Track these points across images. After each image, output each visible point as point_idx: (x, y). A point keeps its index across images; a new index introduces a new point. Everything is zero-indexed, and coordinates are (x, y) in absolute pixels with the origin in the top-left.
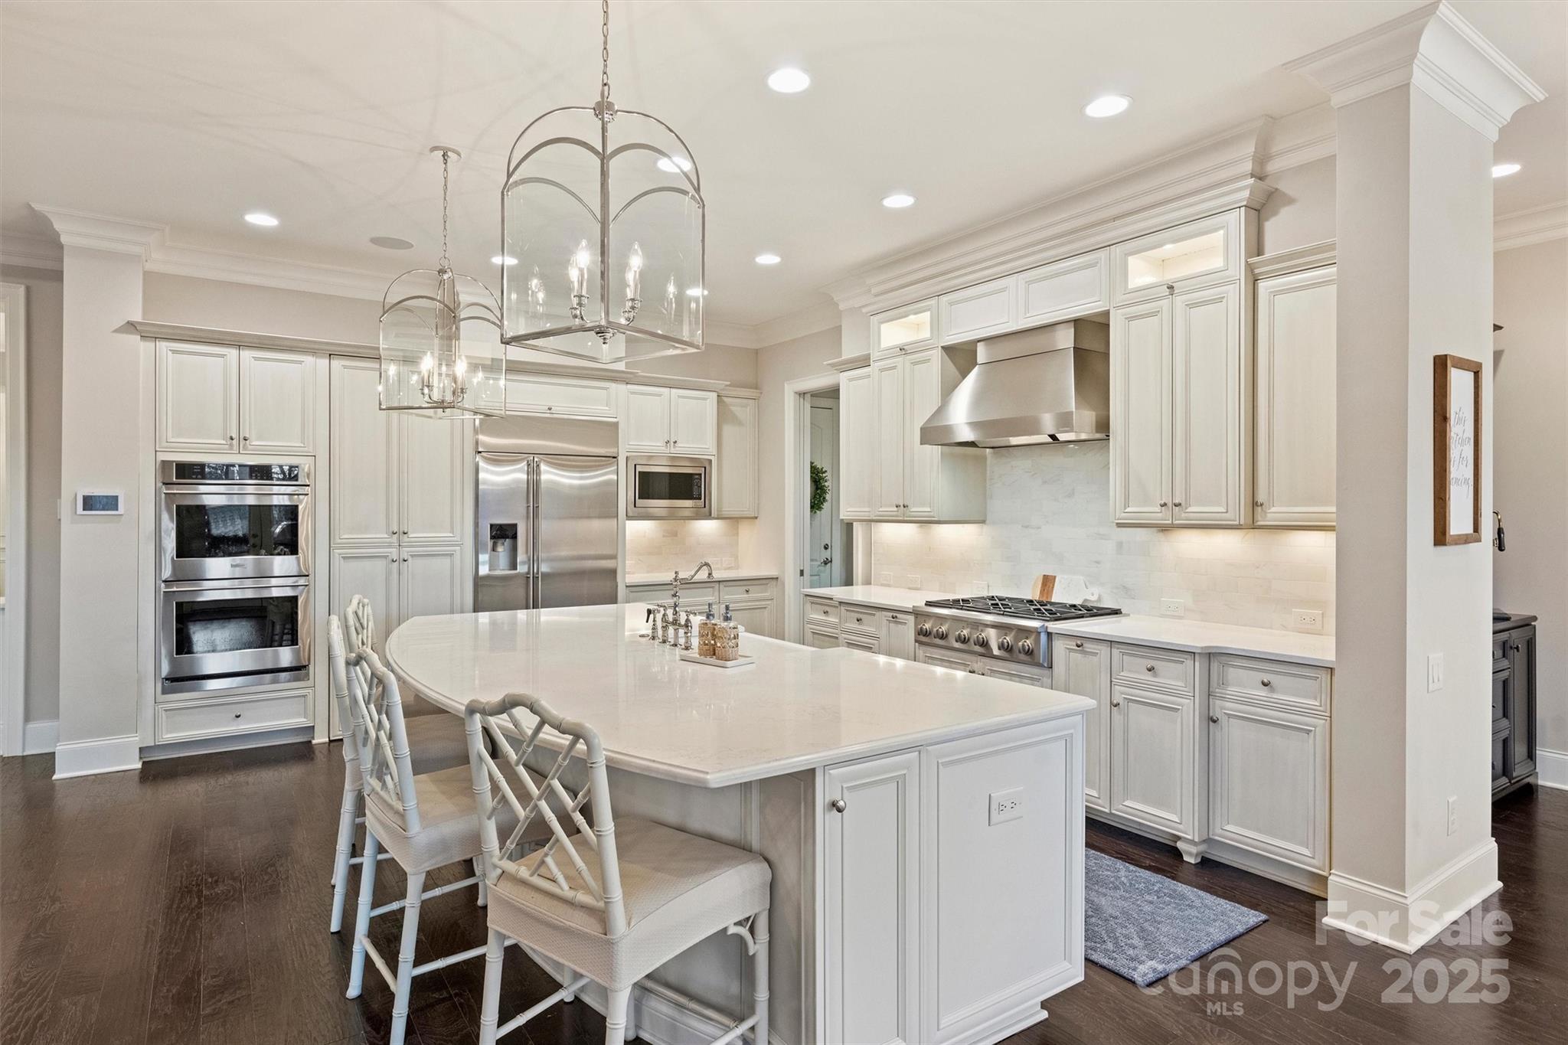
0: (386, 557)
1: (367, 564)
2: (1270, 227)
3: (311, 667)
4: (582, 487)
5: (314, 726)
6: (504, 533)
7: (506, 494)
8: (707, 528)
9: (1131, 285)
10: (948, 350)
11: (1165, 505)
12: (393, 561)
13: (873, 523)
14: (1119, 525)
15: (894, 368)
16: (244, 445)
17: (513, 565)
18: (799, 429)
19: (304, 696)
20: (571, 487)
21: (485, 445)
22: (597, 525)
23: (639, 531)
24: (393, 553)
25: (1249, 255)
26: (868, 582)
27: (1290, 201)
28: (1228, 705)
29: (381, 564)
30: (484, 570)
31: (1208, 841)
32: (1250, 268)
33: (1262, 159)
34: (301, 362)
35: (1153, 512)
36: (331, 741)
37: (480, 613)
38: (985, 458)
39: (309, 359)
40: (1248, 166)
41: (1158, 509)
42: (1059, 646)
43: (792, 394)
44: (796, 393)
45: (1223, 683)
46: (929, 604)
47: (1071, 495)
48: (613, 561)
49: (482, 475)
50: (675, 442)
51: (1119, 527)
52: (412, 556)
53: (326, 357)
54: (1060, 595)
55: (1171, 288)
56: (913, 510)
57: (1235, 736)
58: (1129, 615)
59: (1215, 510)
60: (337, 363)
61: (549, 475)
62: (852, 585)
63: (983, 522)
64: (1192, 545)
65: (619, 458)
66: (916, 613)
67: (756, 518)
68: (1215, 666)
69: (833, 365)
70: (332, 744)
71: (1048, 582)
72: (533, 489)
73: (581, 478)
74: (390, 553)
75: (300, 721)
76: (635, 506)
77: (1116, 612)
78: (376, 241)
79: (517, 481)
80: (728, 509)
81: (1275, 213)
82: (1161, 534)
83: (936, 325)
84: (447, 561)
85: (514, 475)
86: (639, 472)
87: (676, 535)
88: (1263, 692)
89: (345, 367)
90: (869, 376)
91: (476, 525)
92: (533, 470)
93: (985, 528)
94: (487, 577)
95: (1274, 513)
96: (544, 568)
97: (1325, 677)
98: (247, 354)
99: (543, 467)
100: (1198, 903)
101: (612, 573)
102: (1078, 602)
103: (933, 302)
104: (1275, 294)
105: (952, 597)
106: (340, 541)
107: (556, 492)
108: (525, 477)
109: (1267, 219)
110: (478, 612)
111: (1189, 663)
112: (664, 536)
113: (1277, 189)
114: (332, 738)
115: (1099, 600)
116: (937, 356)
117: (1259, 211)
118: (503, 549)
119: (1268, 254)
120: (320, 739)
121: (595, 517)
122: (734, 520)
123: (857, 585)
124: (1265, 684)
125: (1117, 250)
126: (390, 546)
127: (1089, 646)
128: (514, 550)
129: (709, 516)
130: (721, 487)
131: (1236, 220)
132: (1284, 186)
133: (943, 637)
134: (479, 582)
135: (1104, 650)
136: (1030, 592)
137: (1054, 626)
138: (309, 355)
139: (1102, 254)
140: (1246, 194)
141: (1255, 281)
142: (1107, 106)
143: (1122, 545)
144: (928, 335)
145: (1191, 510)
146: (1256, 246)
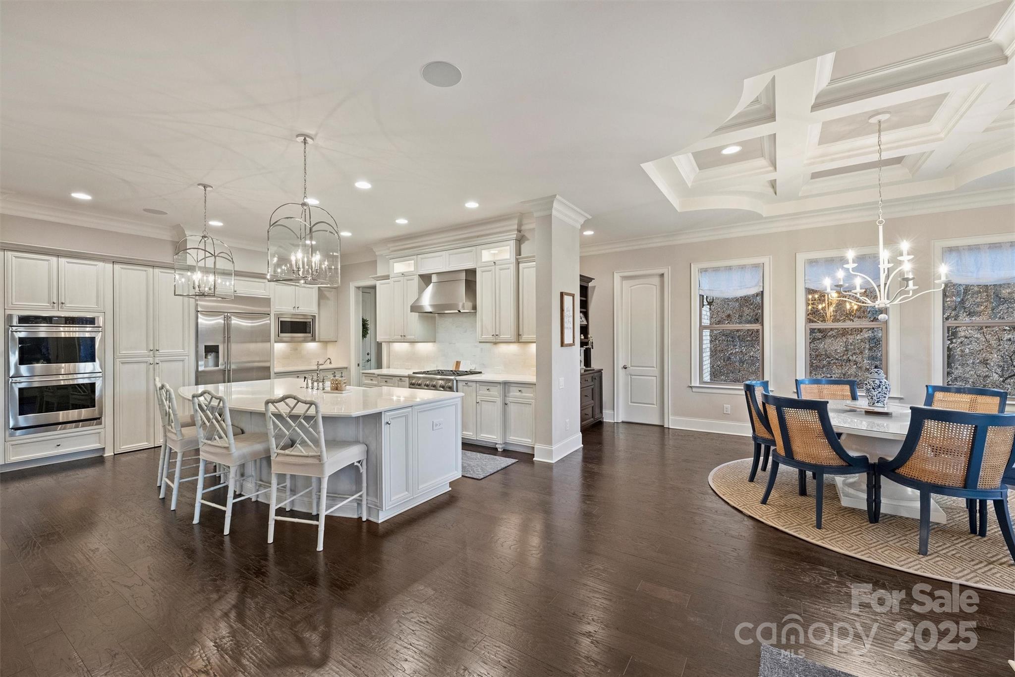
0: (147, 362)
1: (135, 366)
2: (523, 246)
3: (103, 418)
4: (252, 327)
5: (104, 448)
6: (212, 350)
7: (212, 330)
8: (312, 346)
9: (483, 260)
10: (421, 276)
11: (493, 335)
12: (151, 364)
13: (391, 343)
14: (480, 342)
15: (399, 281)
16: (62, 306)
17: (217, 364)
18: (357, 302)
19: (99, 433)
20: (247, 326)
21: (202, 306)
22: (260, 346)
23: (279, 347)
24: (151, 360)
25: (516, 256)
26: (389, 367)
27: (528, 240)
28: (510, 399)
29: (144, 366)
30: (201, 369)
31: (505, 443)
32: (517, 259)
33: (520, 224)
34: (96, 265)
35: (489, 337)
36: (115, 454)
37: (199, 386)
38: (435, 317)
39: (101, 264)
40: (516, 227)
41: (491, 337)
42: (460, 384)
43: (354, 288)
44: (355, 287)
45: (509, 392)
46: (414, 373)
47: (465, 332)
48: (269, 363)
49: (200, 320)
50: (298, 307)
52: (161, 361)
53: (110, 263)
54: (462, 368)
55: (495, 263)
56: (407, 337)
57: (513, 409)
58: (484, 374)
59: (508, 336)
60: (117, 267)
61: (235, 321)
62: (382, 368)
63: (435, 342)
64: (504, 349)
65: (271, 315)
66: (409, 377)
67: (336, 341)
68: (506, 386)
69: (373, 278)
70: (116, 456)
71: (458, 363)
72: (227, 329)
73: (251, 323)
74: (149, 360)
75: (97, 446)
76: (278, 336)
77: (480, 373)
78: (145, 210)
79: (218, 324)
80: (323, 338)
81: (524, 243)
82: (494, 345)
83: (416, 265)
84: (181, 363)
85: (217, 322)
86: (281, 321)
87: (297, 350)
88: (519, 394)
89: (122, 268)
90: (389, 283)
91: (197, 346)
92: (227, 318)
93: (435, 344)
94: (203, 372)
95: (523, 337)
96: (233, 367)
97: (533, 387)
98: (63, 260)
99: (232, 317)
100: (499, 460)
101: (268, 368)
102: (468, 370)
103: (415, 257)
104: (524, 268)
105: (423, 371)
106: (119, 355)
107: (239, 329)
108: (223, 322)
109: (522, 244)
110: (198, 385)
111: (499, 386)
112: (291, 350)
113: (524, 235)
114: (115, 453)
115: (475, 369)
116: (416, 278)
117: (520, 241)
118: (211, 357)
119: (522, 256)
120: (108, 453)
121: (259, 342)
122: (326, 343)
123: (384, 368)
124: (520, 391)
125: (479, 247)
126: (149, 357)
127: (469, 384)
128: (217, 357)
129: (313, 340)
130: (321, 328)
131: (512, 243)
132: (526, 234)
133: (419, 385)
134: (198, 373)
135: (474, 384)
136: (452, 367)
137: (458, 378)
138: (101, 262)
139: (474, 248)
140: (515, 236)
141: (518, 263)
142: (472, 205)
143: (482, 349)
144: (413, 269)
145: (501, 337)
146: (519, 252)
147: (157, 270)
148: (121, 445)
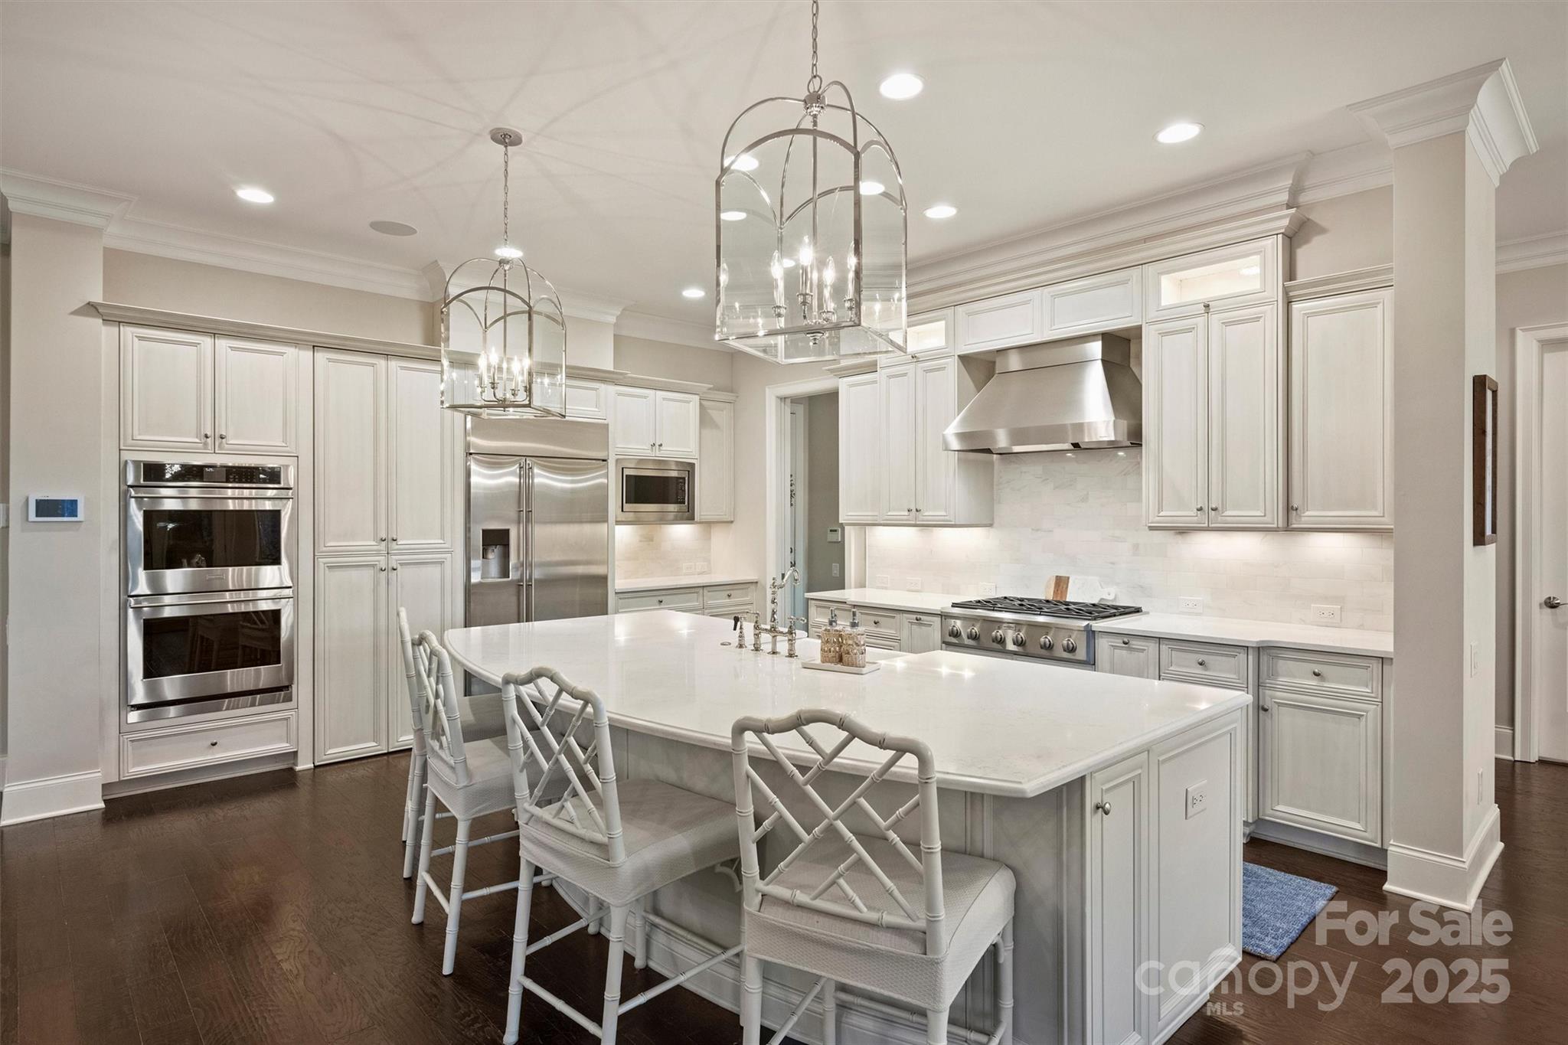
0: (373, 566)
1: (354, 574)
2: (1302, 254)
3: (294, 687)
4: (573, 491)
5: (297, 752)
6: (496, 539)
7: (496, 497)
8: (681, 533)
9: (1164, 303)
10: (964, 359)
11: (1200, 509)
12: (381, 570)
13: (867, 527)
14: (1151, 528)
15: (905, 375)
16: (220, 444)
17: (505, 572)
18: (780, 432)
19: (286, 719)
20: (563, 491)
21: (476, 446)
22: (588, 529)
23: (624, 535)
24: (382, 562)
25: (1284, 280)
26: (862, 585)
27: (1323, 231)
28: (1279, 694)
29: (368, 574)
30: (476, 578)
31: (1259, 822)
32: (1286, 291)
33: (1295, 191)
34: (282, 354)
35: (1187, 515)
36: (315, 767)
38: (992, 463)
39: (291, 351)
40: (1284, 197)
41: (1193, 513)
42: (1103, 645)
43: (774, 398)
44: (778, 397)
45: (1274, 674)
46: (955, 605)
47: (1085, 499)
48: (606, 567)
49: (474, 479)
50: (661, 445)
51: (1150, 530)
52: (401, 564)
53: (308, 350)
54: (1075, 594)
55: (1207, 306)
56: (926, 514)
57: (1286, 724)
58: (1147, 613)
59: (1253, 514)
60: (321, 356)
61: (542, 478)
62: (844, 588)
63: (991, 525)
64: (1211, 547)
65: (609, 461)
66: (944, 616)
67: (732, 522)
68: (1264, 658)
69: (831, 371)
70: (317, 770)
71: (1061, 583)
72: (524, 495)
73: (572, 482)
74: (379, 561)
75: (282, 747)
76: (622, 511)
77: (1138, 610)
78: (377, 226)
79: (511, 485)
80: (708, 514)
81: (1307, 241)
82: (1179, 537)
83: (951, 334)
84: (435, 571)
85: (507, 478)
86: (627, 476)
87: (652, 541)
88: (1314, 682)
89: (330, 360)
90: (875, 382)
91: (467, 530)
92: (526, 473)
93: (992, 531)
94: (480, 585)
95: (1310, 515)
96: (537, 574)
97: (1376, 666)
98: (223, 344)
99: (536, 470)
100: (1272, 879)
101: (602, 580)
102: (1095, 601)
103: (949, 312)
104: (1309, 315)
105: (974, 598)
106: (325, 549)
107: (549, 494)
108: (518, 480)
109: (1299, 246)
111: (1242, 656)
112: (641, 541)
113: (1308, 219)
114: (317, 764)
115: (1115, 599)
116: (953, 366)
117: (1294, 238)
118: (494, 555)
119: (1301, 279)
120: (304, 765)
121: (587, 522)
122: (708, 524)
123: (850, 588)
124: (1317, 675)
125: (1150, 269)
126: (378, 555)
127: (1135, 643)
128: (505, 556)
129: (689, 516)
130: (705, 493)
131: (1274, 246)
132: (1314, 216)
133: (976, 638)
134: (469, 590)
135: (1152, 647)
136: (1043, 591)
137: (1099, 625)
138: (292, 346)
139: (1135, 273)
140: (1286, 222)
141: (1288, 303)
142: (1179, 132)
143: (1136, 547)
144: (943, 343)
145: (1227, 513)
146: (1290, 273)
147: (394, 364)
148: (327, 746)
